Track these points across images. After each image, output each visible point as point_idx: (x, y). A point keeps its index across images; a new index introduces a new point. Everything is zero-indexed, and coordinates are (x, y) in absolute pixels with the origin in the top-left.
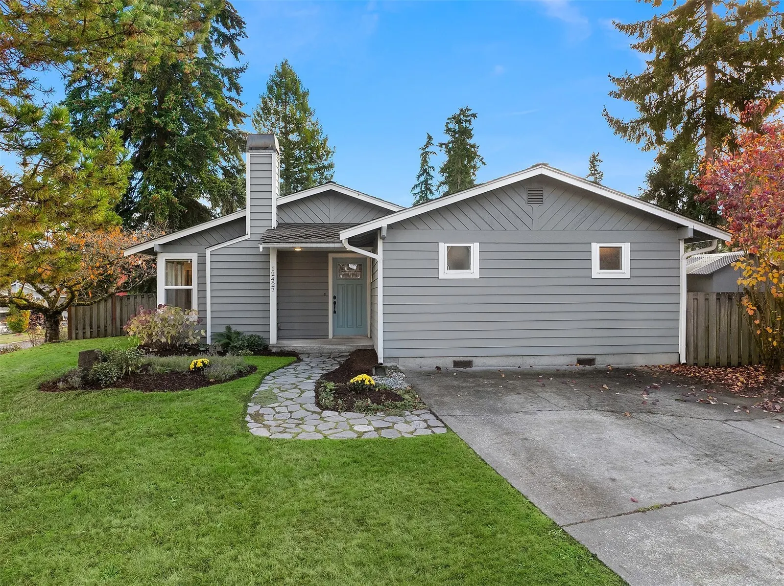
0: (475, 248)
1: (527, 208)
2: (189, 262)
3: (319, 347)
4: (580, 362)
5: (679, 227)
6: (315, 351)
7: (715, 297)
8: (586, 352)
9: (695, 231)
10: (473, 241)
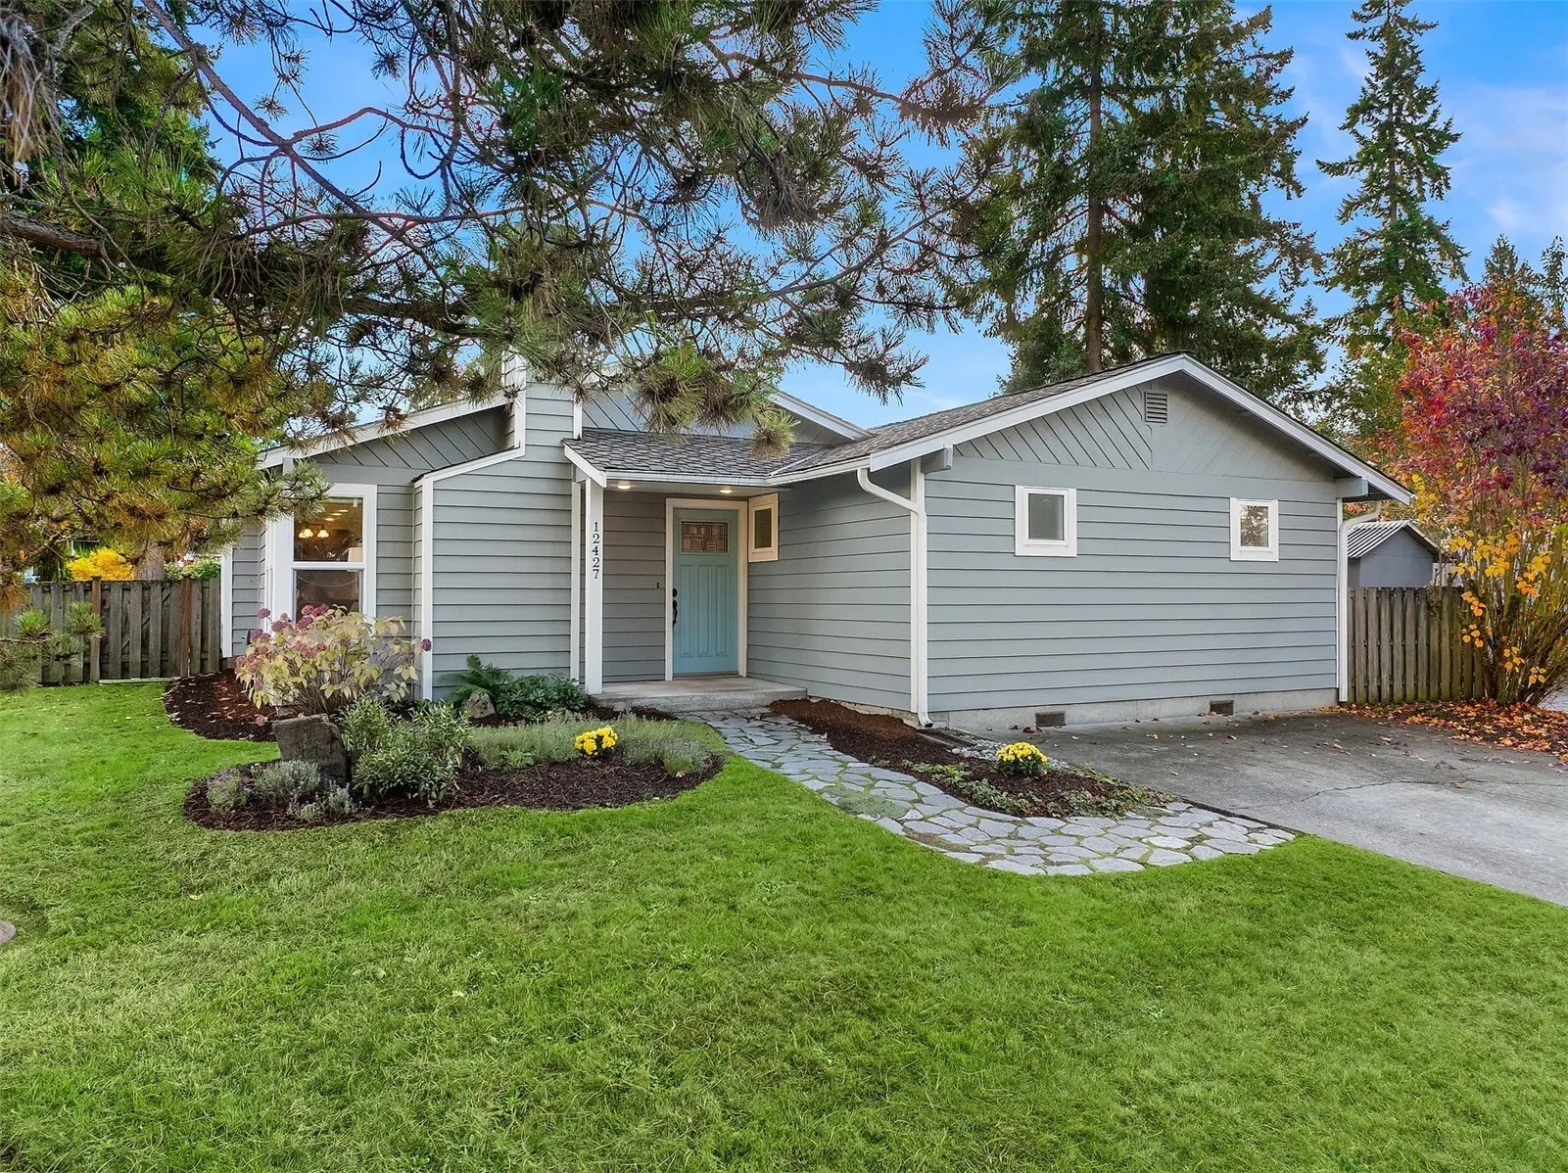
0: (1070, 497)
1: (1143, 428)
2: (355, 505)
3: (704, 697)
4: (1216, 708)
5: (1347, 475)
6: (697, 707)
7: (1374, 595)
8: (1221, 691)
9: (1371, 487)
10: (1067, 487)
